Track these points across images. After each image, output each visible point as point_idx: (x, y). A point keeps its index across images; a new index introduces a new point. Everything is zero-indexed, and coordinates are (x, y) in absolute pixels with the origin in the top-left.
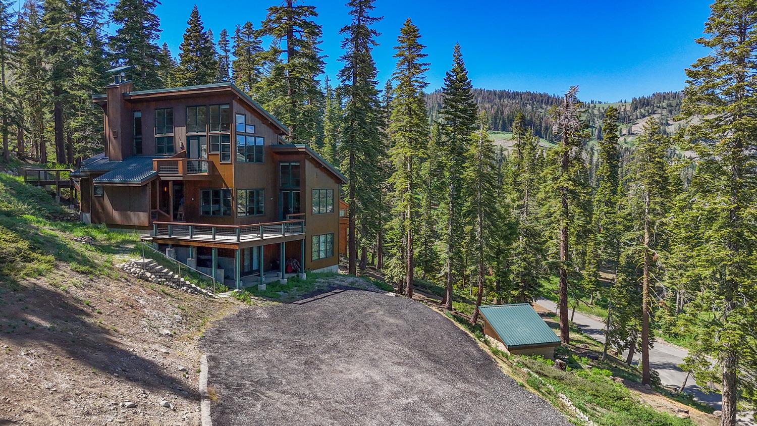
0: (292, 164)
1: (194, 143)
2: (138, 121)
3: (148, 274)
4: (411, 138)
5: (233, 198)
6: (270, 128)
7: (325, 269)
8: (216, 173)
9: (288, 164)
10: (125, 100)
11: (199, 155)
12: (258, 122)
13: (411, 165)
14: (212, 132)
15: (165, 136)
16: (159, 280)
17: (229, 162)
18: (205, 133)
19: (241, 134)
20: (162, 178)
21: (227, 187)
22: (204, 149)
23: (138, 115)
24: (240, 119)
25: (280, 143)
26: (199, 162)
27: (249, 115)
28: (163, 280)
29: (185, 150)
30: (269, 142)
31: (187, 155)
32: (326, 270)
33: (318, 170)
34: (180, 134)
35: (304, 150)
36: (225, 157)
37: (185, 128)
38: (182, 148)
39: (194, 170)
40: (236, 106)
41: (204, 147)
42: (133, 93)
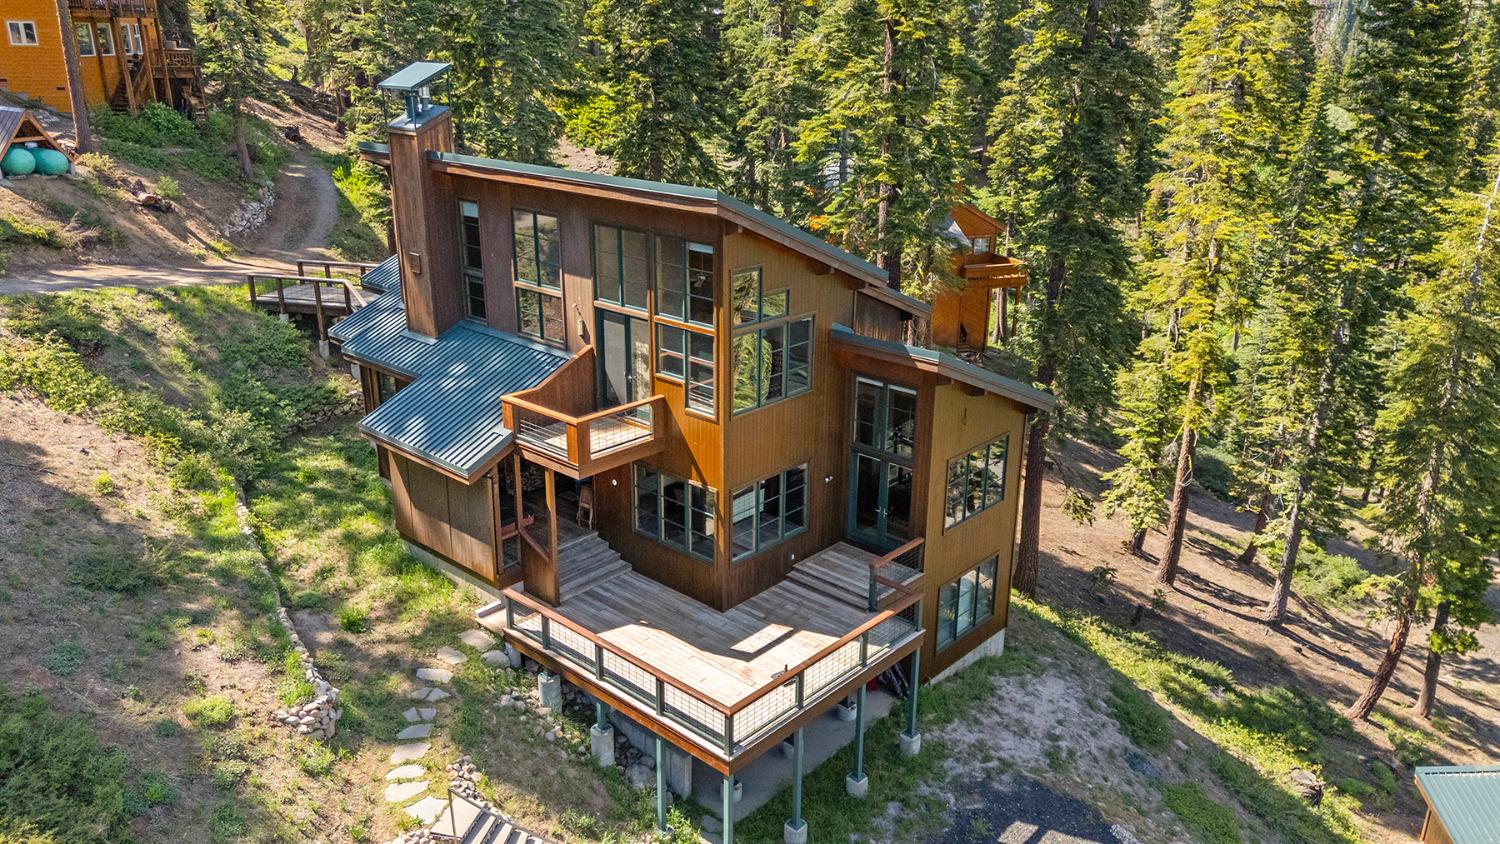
0: (894, 387)
1: (614, 332)
5: (719, 517)
8: (676, 432)
9: (879, 384)
10: (434, 174)
11: (629, 369)
12: (798, 278)
14: (662, 316)
15: (539, 289)
17: (711, 415)
18: (644, 314)
19: (746, 331)
20: (528, 457)
21: (704, 483)
22: (643, 357)
23: (470, 210)
27: (769, 264)
29: (592, 344)
30: (828, 321)
31: (597, 360)
34: (578, 297)
35: (933, 369)
37: (590, 283)
38: (585, 337)
41: (642, 349)
42: (448, 157)
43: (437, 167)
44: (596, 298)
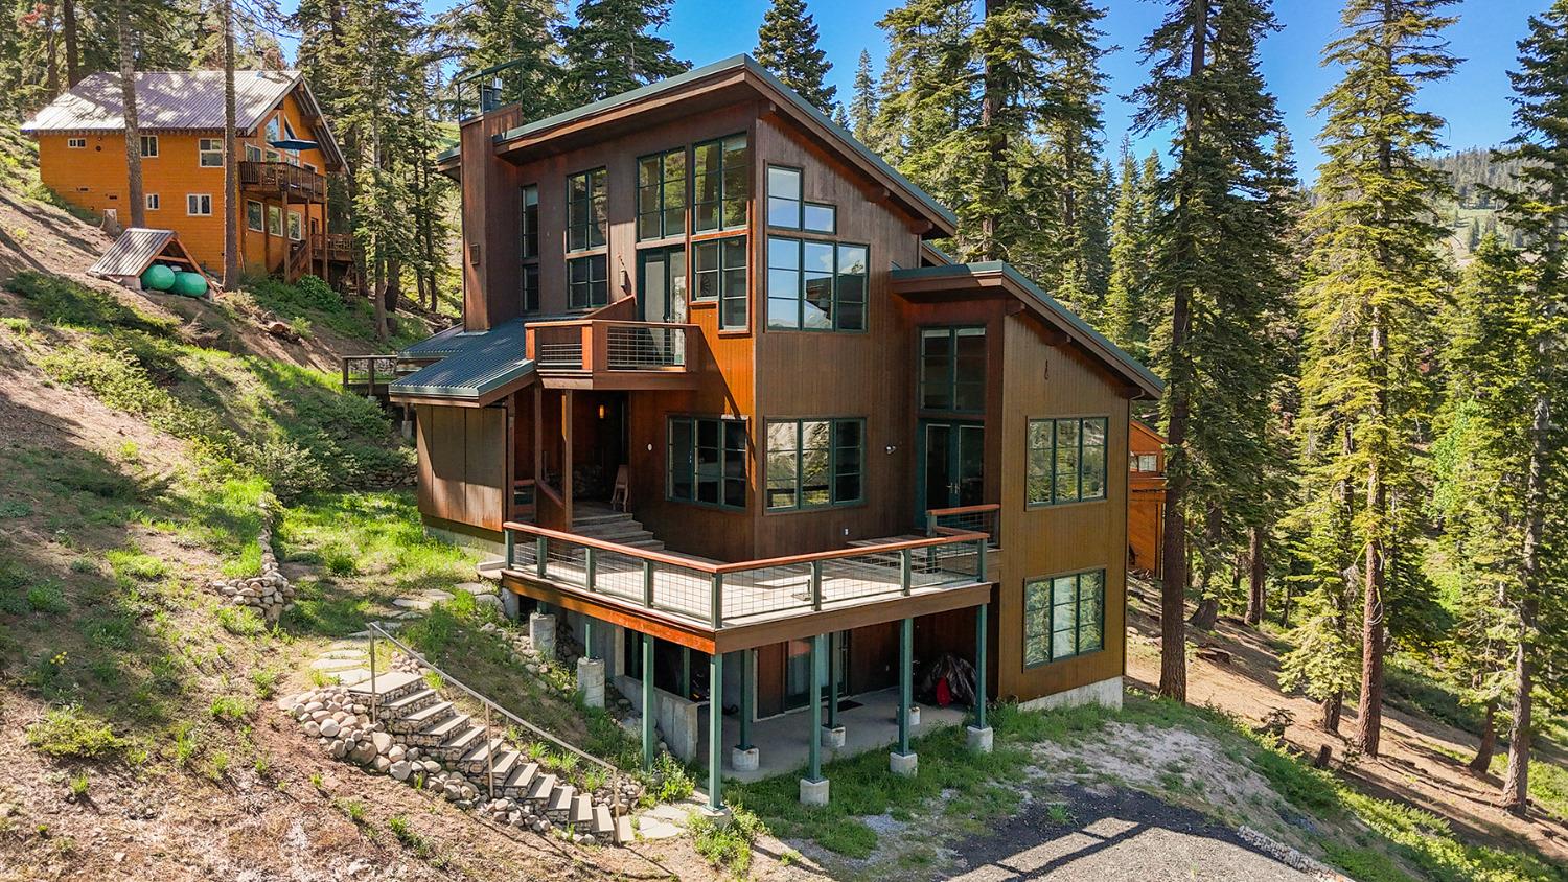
0: (962, 332)
1: (655, 269)
2: (533, 212)
3: (382, 740)
4: (1386, 244)
5: (752, 449)
6: (892, 212)
7: (1073, 693)
8: (709, 367)
9: (945, 334)
10: (499, 156)
11: (668, 311)
12: (848, 193)
13: (1384, 334)
14: (700, 234)
15: (587, 253)
16: (415, 766)
17: (744, 329)
18: (680, 239)
19: (784, 234)
20: (548, 383)
21: (737, 414)
22: (682, 291)
23: (531, 198)
24: (782, 184)
25: (926, 263)
26: (667, 333)
27: (814, 169)
28: (431, 765)
29: (633, 294)
30: (886, 262)
31: (637, 308)
32: (1074, 697)
33: (1052, 353)
34: (622, 243)
35: (998, 282)
36: (732, 312)
37: (631, 226)
38: (627, 288)
39: (653, 358)
40: (769, 140)
41: (680, 282)
42: (512, 133)
43: (501, 149)
44: (638, 241)
